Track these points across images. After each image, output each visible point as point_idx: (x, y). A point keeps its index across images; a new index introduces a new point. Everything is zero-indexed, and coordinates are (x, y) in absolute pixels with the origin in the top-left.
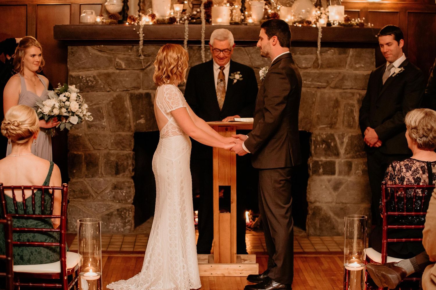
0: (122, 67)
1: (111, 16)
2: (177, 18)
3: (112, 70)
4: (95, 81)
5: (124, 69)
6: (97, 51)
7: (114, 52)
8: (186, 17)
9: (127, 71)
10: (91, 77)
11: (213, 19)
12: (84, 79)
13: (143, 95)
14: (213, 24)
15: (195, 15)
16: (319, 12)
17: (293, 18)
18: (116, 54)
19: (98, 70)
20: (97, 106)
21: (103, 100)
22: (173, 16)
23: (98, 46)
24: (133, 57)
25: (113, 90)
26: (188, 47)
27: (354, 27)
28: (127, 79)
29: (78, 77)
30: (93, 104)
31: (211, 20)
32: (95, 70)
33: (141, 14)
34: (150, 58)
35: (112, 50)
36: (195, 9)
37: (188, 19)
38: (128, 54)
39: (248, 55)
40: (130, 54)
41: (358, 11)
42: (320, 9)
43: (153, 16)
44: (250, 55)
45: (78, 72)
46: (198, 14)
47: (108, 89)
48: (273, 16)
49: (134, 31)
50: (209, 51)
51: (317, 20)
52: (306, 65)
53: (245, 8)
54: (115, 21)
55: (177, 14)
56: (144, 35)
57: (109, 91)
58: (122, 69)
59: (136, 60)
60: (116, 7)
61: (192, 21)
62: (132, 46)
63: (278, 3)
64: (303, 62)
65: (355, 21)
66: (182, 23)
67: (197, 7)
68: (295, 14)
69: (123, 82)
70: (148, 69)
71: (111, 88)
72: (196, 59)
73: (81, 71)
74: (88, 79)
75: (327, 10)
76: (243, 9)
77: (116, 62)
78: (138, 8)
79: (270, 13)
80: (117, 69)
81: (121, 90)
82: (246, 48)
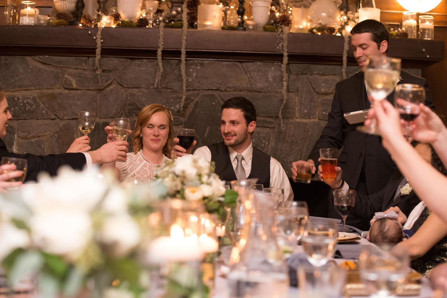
0: (73, 86)
1: (60, 15)
2: (150, 19)
3: (58, 89)
4: (35, 104)
5: (75, 89)
6: (39, 63)
7: (62, 66)
8: (161, 18)
9: (79, 92)
10: (30, 98)
11: (198, 22)
12: (20, 101)
13: (100, 125)
14: (199, 29)
15: (174, 16)
16: (345, 18)
17: (309, 24)
18: (65, 68)
19: (40, 89)
20: (38, 139)
21: (45, 132)
22: (144, 17)
23: (41, 57)
24: (88, 73)
25: (59, 118)
26: (164, 61)
27: (393, 37)
28: (79, 103)
29: (14, 98)
30: (31, 136)
31: (196, 23)
32: (35, 89)
33: (100, 13)
34: (111, 74)
35: (59, 62)
36: (174, 8)
37: (164, 21)
38: (81, 69)
39: (246, 74)
40: (83, 68)
41: (398, 25)
42: (346, 13)
43: (117, 17)
44: (250, 74)
45: (13, 92)
46: (179, 16)
47: (53, 116)
48: (281, 19)
49: (90, 34)
50: (192, 67)
51: (343, 28)
52: (327, 89)
53: (244, 10)
54: (65, 21)
55: (150, 15)
56: (102, 41)
57: (53, 119)
58: (72, 89)
59: (92, 76)
60: (68, 4)
61: (170, 24)
62: (86, 58)
63: (290, 4)
64: (322, 85)
65: (394, 30)
66: (155, 27)
67: (179, 6)
68: (312, 19)
69: (73, 107)
70: (107, 89)
71: (56, 115)
72: (175, 77)
73: (17, 91)
74: (25, 102)
75: (356, 15)
76: (241, 10)
77: (64, 80)
78: (97, 5)
79: (278, 17)
80: (66, 89)
81: (70, 118)
82: (243, 64)
